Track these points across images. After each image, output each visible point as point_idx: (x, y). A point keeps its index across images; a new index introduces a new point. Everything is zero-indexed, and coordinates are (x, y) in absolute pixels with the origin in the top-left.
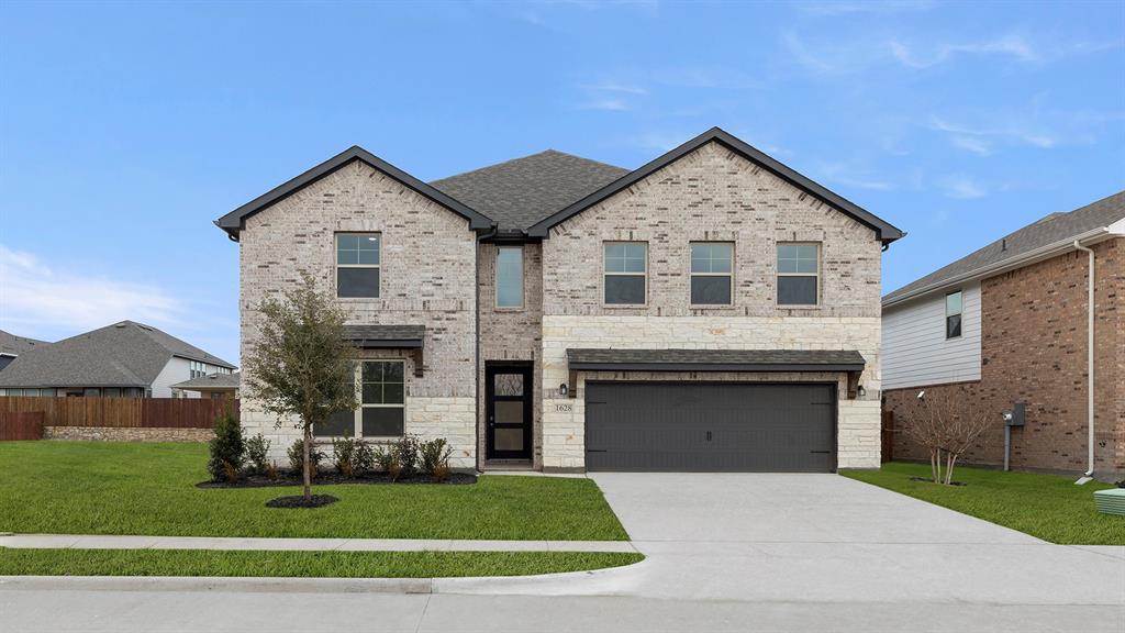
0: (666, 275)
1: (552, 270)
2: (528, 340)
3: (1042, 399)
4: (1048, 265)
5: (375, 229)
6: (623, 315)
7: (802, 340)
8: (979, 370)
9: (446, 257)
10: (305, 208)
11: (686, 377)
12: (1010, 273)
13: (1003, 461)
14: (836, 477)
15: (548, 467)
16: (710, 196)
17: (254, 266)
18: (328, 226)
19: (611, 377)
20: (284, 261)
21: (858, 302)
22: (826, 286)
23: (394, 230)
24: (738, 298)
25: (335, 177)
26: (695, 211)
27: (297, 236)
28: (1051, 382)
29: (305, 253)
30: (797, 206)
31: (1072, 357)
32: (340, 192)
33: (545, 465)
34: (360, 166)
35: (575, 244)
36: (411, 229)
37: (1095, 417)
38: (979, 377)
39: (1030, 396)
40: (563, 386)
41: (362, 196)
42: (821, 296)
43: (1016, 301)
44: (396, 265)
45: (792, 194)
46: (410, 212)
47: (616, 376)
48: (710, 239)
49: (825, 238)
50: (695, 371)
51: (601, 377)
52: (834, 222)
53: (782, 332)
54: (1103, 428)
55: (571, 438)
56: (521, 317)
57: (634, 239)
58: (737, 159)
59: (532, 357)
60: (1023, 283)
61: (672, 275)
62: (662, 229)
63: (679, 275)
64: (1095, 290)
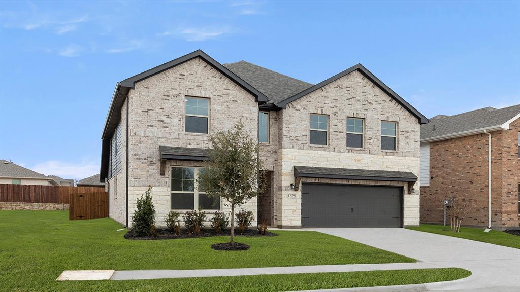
0: (337, 132)
1: (287, 125)
2: (271, 160)
3: (463, 195)
4: (466, 139)
5: (207, 96)
6: (319, 150)
7: (391, 166)
8: (429, 182)
9: (244, 115)
10: (169, 81)
11: (345, 182)
12: (446, 141)
13: (443, 222)
14: (403, 229)
15: (284, 226)
16: (355, 96)
17: (139, 111)
18: (182, 92)
19: (313, 181)
20: (157, 110)
21: (412, 150)
22: (400, 142)
23: (217, 98)
24: (366, 145)
25: (185, 65)
26: (348, 102)
27: (164, 96)
28: (468, 188)
29: (168, 105)
30: (389, 105)
31: (479, 178)
32: (188, 74)
33: (283, 225)
34: (199, 61)
35: (297, 113)
36: (226, 98)
37: (492, 203)
38: (429, 185)
39: (457, 194)
40: (292, 185)
41: (200, 78)
42: (398, 147)
43: (448, 153)
44: (218, 116)
45: (388, 98)
46: (225, 89)
47: (315, 180)
48: (355, 116)
49: (400, 120)
50: (349, 179)
51: (309, 181)
52: (403, 113)
53: (383, 162)
54: (496, 208)
55: (295, 211)
56: (268, 148)
57: (324, 113)
58: (366, 80)
59: (274, 169)
60: (453, 145)
61: (340, 132)
62: (335, 109)
63: (342, 132)
64: (492, 151)
